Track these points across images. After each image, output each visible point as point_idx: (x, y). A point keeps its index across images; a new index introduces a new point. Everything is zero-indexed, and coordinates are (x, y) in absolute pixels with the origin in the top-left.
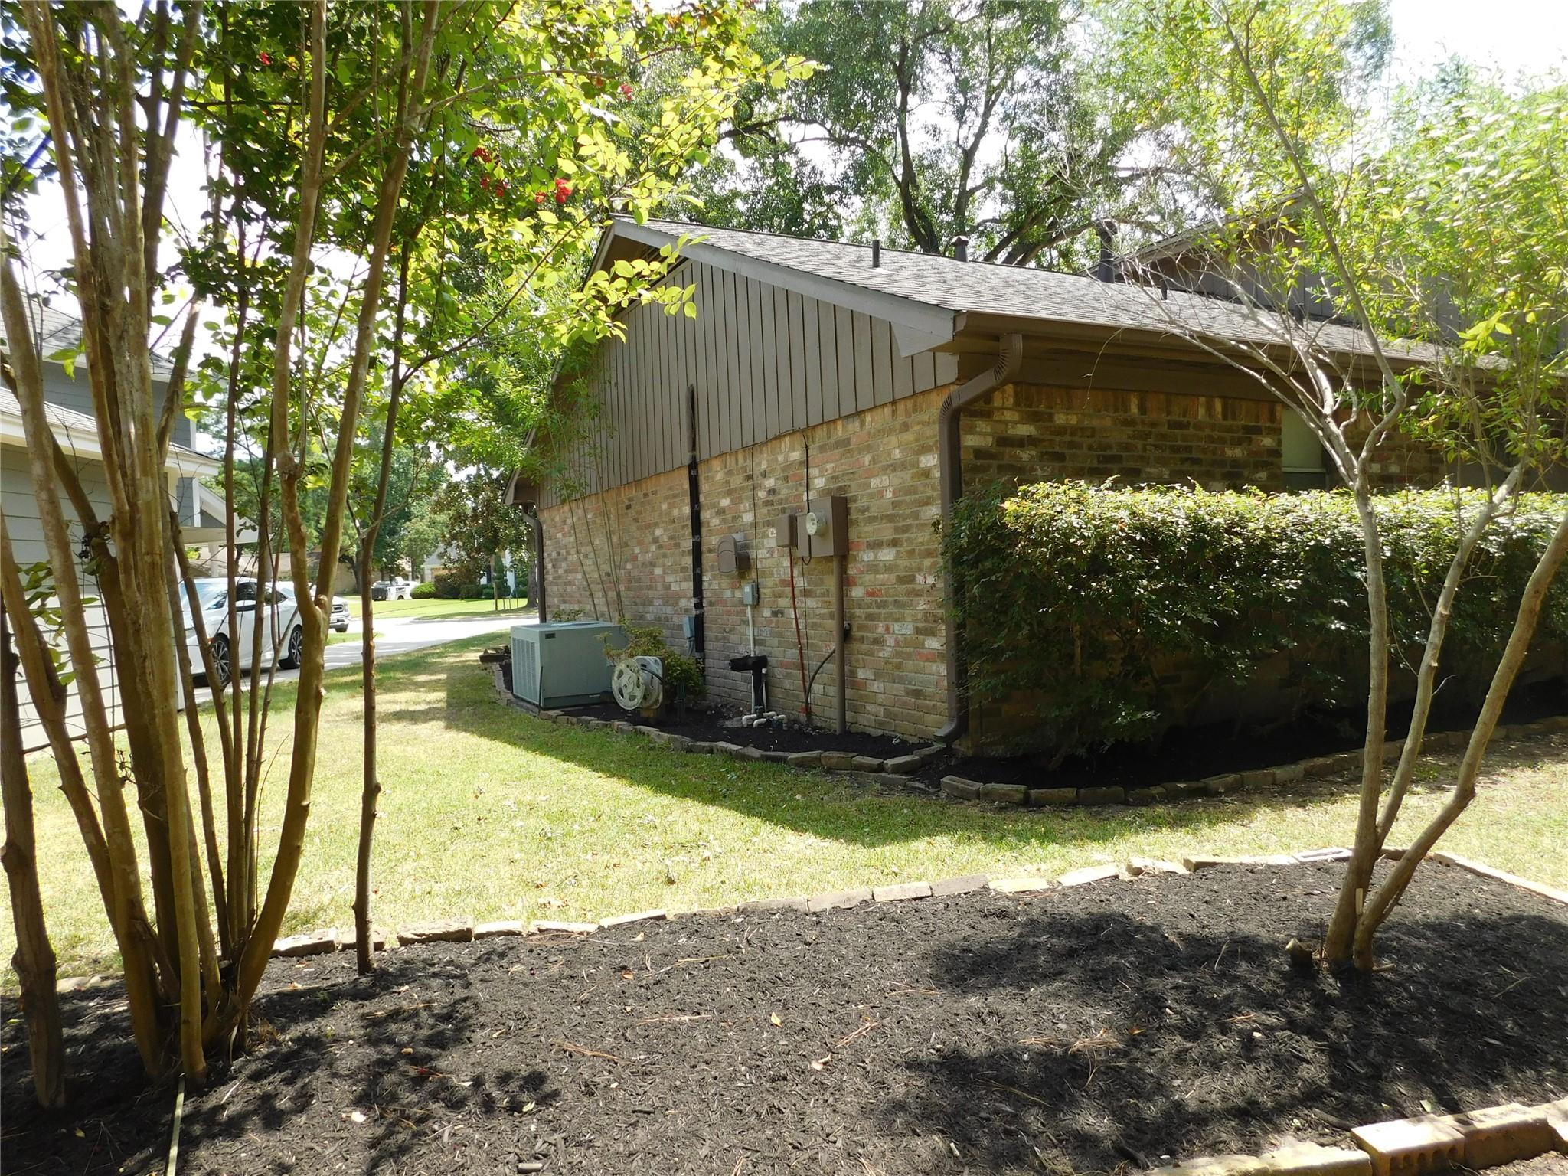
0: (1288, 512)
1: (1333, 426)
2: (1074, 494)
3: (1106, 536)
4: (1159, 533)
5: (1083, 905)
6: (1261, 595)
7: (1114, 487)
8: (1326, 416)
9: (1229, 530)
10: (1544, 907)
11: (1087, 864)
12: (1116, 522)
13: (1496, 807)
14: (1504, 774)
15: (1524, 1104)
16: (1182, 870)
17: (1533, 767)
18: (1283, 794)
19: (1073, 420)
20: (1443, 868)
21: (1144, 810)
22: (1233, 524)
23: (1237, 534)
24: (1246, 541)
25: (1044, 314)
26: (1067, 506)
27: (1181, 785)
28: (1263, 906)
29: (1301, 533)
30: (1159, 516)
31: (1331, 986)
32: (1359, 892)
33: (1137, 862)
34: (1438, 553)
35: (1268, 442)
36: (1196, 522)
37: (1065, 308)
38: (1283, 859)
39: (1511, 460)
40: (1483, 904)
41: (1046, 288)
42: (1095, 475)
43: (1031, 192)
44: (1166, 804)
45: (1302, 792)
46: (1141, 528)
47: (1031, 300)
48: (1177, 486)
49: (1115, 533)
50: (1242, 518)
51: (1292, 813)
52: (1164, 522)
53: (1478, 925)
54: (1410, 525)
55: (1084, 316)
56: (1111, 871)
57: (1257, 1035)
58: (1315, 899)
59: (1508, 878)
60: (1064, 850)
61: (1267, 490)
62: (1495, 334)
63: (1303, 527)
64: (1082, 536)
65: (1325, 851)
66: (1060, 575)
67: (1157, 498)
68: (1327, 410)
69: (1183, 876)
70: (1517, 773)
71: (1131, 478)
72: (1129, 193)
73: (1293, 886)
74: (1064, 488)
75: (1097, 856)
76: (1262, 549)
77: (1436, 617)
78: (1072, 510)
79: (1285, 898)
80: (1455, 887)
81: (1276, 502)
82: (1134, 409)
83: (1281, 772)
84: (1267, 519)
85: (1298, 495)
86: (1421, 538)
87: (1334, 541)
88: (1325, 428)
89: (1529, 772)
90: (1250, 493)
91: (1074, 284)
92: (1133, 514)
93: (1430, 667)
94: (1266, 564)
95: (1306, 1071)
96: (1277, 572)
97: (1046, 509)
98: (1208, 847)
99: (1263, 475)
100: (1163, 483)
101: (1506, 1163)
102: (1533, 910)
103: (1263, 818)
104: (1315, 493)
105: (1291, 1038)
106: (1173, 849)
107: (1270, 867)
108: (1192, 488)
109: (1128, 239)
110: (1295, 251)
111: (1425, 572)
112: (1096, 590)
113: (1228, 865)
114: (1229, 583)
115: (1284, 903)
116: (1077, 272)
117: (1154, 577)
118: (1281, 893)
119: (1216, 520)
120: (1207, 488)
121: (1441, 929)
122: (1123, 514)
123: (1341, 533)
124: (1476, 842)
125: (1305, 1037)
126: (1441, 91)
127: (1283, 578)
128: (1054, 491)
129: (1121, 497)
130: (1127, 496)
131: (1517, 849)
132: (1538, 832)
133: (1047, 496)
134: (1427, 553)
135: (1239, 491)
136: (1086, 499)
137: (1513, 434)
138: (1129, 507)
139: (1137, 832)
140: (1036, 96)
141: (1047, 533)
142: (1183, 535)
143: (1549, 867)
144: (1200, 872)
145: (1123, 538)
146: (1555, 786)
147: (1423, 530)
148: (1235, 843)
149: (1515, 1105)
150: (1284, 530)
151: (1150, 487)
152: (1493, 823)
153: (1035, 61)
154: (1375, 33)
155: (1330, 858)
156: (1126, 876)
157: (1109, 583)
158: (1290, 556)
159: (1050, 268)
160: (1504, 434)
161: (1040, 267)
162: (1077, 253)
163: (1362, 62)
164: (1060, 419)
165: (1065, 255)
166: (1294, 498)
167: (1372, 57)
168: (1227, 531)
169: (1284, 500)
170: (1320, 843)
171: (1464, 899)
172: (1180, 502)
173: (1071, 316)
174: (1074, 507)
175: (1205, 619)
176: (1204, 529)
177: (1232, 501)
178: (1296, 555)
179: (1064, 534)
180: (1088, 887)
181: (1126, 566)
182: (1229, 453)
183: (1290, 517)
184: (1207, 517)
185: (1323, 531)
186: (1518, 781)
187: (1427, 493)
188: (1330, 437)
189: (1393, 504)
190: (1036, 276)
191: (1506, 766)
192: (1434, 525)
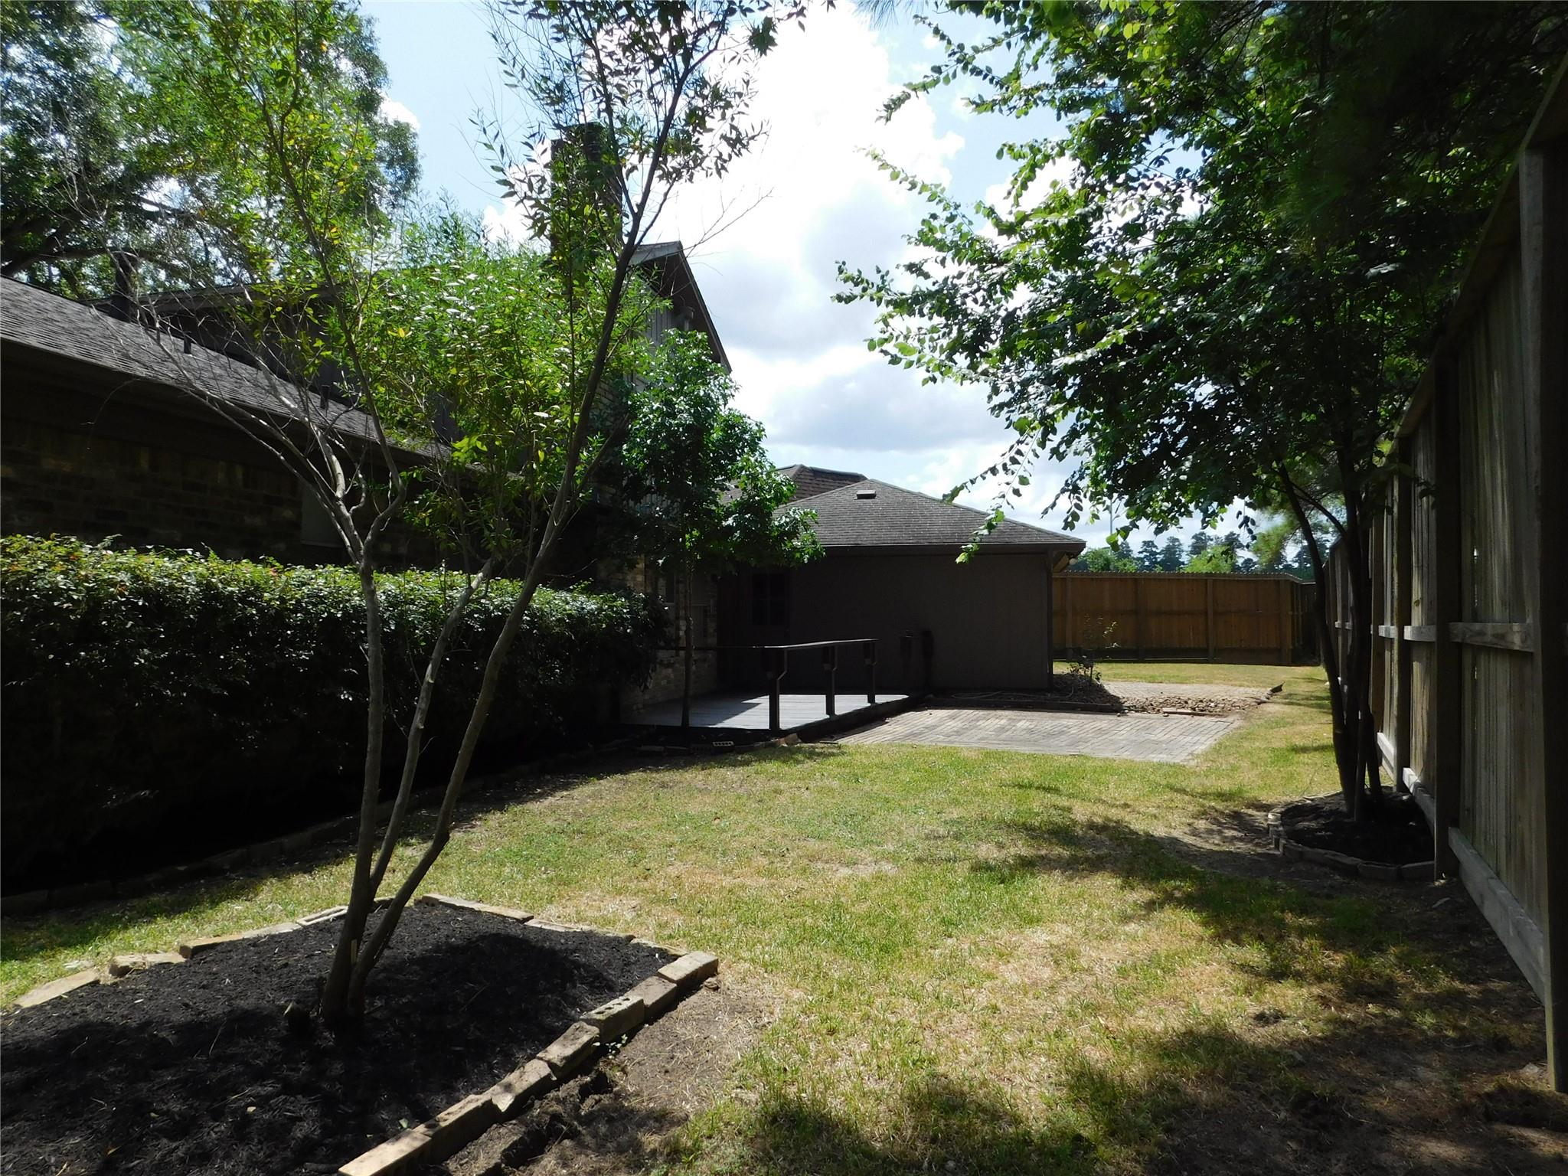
0: (304, 584)
1: (343, 509)
2: (61, 551)
3: (102, 600)
4: (167, 600)
5: (49, 1024)
6: (273, 665)
7: (116, 547)
8: (338, 499)
9: (243, 599)
10: (501, 926)
11: (60, 975)
12: (114, 585)
13: (473, 849)
14: (480, 819)
15: (476, 1094)
16: (179, 959)
17: (501, 809)
18: (290, 863)
19: (67, 467)
20: (429, 908)
21: (135, 902)
22: (249, 593)
23: (252, 604)
24: (260, 610)
25: (33, 342)
26: (51, 564)
27: (182, 868)
28: (264, 977)
29: (315, 605)
30: (167, 581)
31: (328, 1039)
32: (354, 943)
33: (123, 960)
34: (434, 627)
35: (288, 513)
36: (207, 587)
37: (63, 339)
38: (286, 927)
39: (487, 554)
40: (456, 932)
41: (40, 311)
42: (92, 534)
43: (28, 193)
44: (162, 892)
45: (309, 860)
46: (145, 593)
47: (18, 321)
48: (189, 551)
49: (113, 597)
50: (257, 587)
51: (299, 880)
52: (172, 588)
53: (453, 949)
54: (412, 602)
55: (88, 354)
56: (89, 977)
57: (251, 1109)
58: (316, 960)
59: (477, 906)
60: (26, 966)
61: (284, 563)
62: (476, 449)
63: (317, 598)
64: (70, 599)
65: (328, 911)
66: (38, 642)
67: (166, 562)
68: (339, 494)
69: (179, 965)
70: (490, 816)
71: (134, 538)
72: (155, 230)
73: (295, 952)
74: (47, 543)
75: (74, 964)
76: (276, 618)
77: (425, 686)
78: (58, 569)
79: (286, 965)
80: (436, 923)
81: (294, 574)
82: (144, 464)
83: (287, 841)
84: (283, 590)
85: (314, 568)
86: (422, 614)
87: (345, 613)
88: (337, 510)
89: (498, 814)
90: (265, 563)
91: (79, 313)
92: (136, 578)
93: (418, 729)
94: (281, 635)
95: (299, 1132)
96: (290, 643)
97: (23, 565)
98: (208, 928)
99: (282, 546)
100: (171, 546)
101: (461, 1149)
102: (493, 928)
103: (269, 892)
104: (330, 568)
105: (285, 1101)
106: (169, 938)
107: (272, 937)
108: (206, 555)
109: (149, 277)
110: (319, 343)
111: (423, 644)
112: (85, 659)
113: (231, 943)
114: (241, 653)
115: (285, 970)
116: (84, 299)
117: (157, 646)
118: (282, 961)
119: (229, 589)
120: (223, 556)
121: (423, 961)
122: (123, 577)
123: (353, 607)
124: (456, 881)
125: (300, 1097)
126: (444, 240)
127: (296, 649)
128: (34, 546)
129: (123, 559)
130: (129, 558)
131: (486, 881)
132: (502, 864)
133: (26, 551)
134: (425, 627)
135: (256, 561)
136: (78, 558)
137: (487, 533)
138: (130, 570)
139: (126, 928)
140: (39, 86)
141: (23, 593)
142: (192, 602)
143: (507, 892)
144: (198, 958)
145: (122, 603)
146: (515, 824)
147: (423, 607)
148: (239, 918)
149: (472, 1097)
150: (298, 601)
151: (157, 550)
152: (470, 862)
153: (37, 43)
154: (403, 158)
155: (331, 917)
156: (107, 978)
157: (101, 653)
158: (304, 627)
159: (47, 286)
160: (481, 531)
161: (34, 282)
162: (85, 277)
163: (391, 179)
164: (49, 463)
165: (71, 276)
166: (309, 572)
167: (400, 178)
168: (240, 600)
169: (300, 572)
170: (324, 905)
171: (444, 931)
172: (192, 569)
173: (71, 351)
174: (60, 566)
175: (214, 689)
176: (218, 596)
177: (247, 569)
178: (310, 626)
179: (46, 596)
180: (57, 1003)
181: (124, 633)
182: (248, 520)
183: (305, 589)
184: (220, 585)
185: (336, 604)
186: (490, 823)
187: (428, 574)
188: (340, 517)
189: (399, 582)
190: (26, 293)
191: (482, 812)
192: (432, 603)
